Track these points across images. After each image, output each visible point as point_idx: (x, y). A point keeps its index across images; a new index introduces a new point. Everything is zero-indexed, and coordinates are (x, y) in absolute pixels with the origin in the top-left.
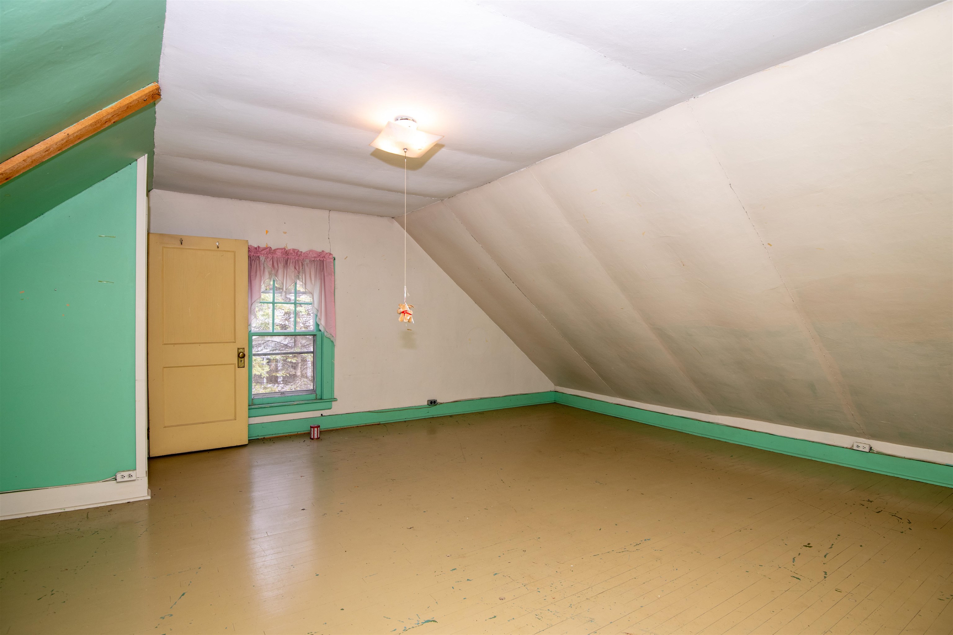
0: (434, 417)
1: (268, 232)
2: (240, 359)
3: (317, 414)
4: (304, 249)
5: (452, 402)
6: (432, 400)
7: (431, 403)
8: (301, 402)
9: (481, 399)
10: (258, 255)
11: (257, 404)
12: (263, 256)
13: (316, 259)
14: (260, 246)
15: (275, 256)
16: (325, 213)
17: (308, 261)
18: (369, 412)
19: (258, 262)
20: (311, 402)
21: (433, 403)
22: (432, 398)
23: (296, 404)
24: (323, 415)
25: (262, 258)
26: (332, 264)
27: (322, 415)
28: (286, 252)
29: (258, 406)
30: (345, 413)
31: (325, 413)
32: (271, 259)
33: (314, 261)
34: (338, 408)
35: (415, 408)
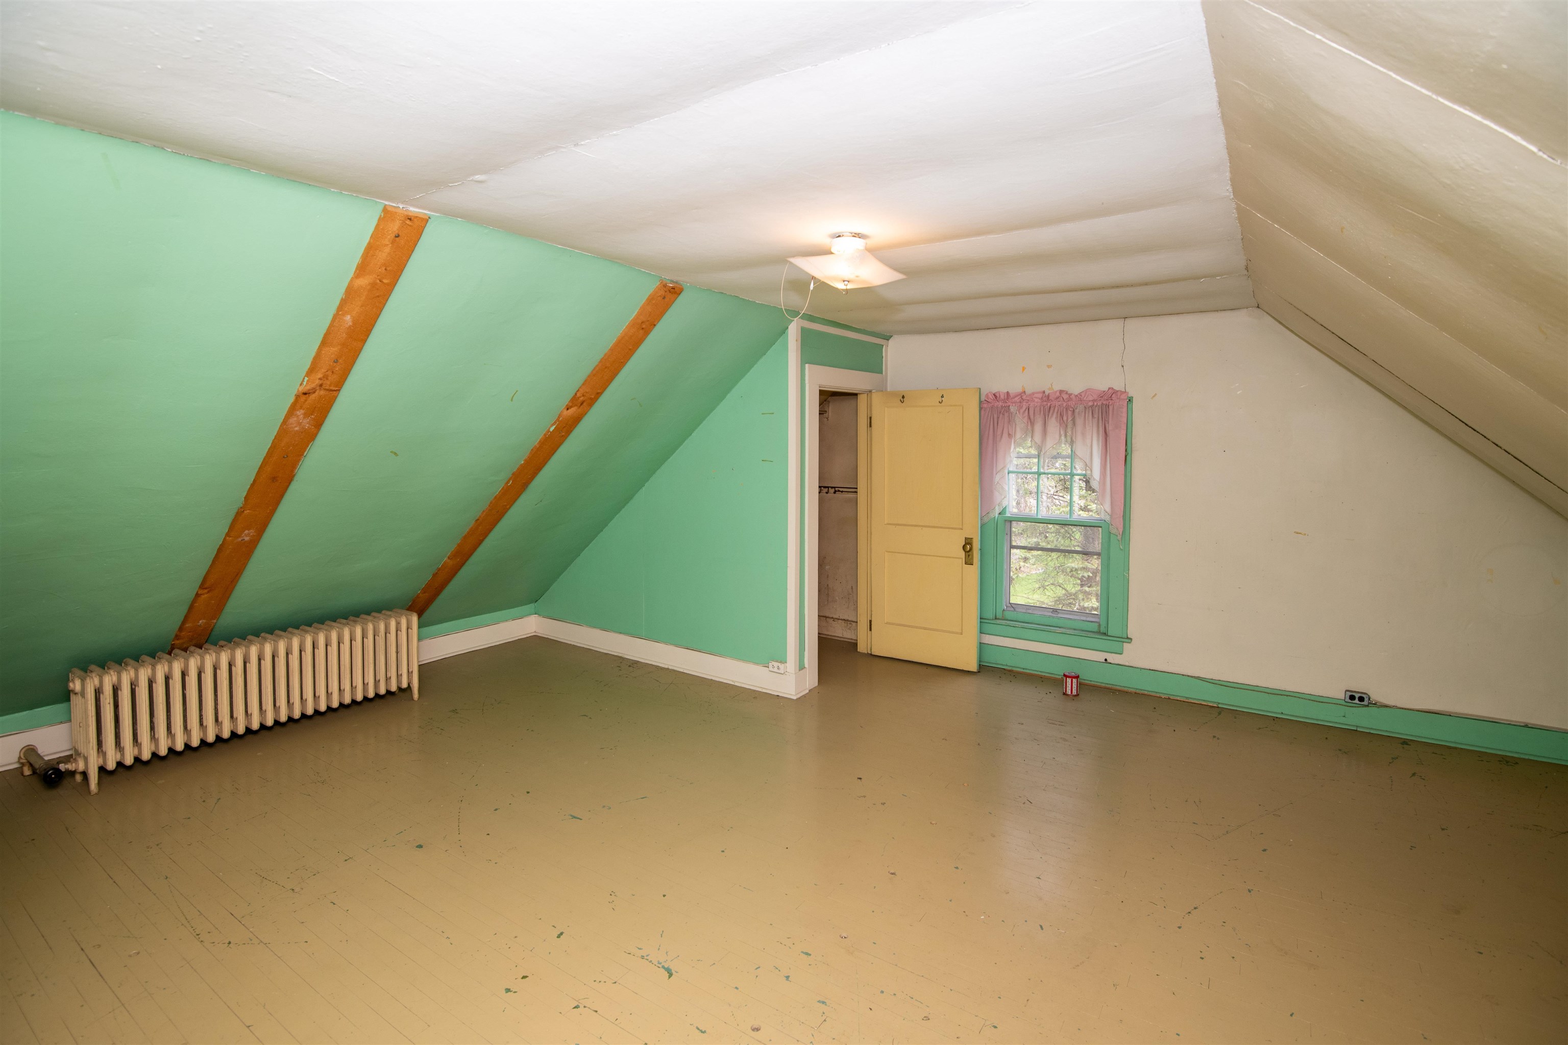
0: (1358, 729)
1: (1025, 368)
2: (967, 554)
3: (1099, 656)
4: (1076, 388)
5: (1421, 711)
6: (1355, 692)
7: (1352, 698)
8: (1068, 631)
9: (1526, 726)
10: (1008, 404)
11: (1009, 619)
12: (1015, 405)
13: (1095, 404)
14: (1010, 392)
15: (1032, 404)
16: (1116, 325)
17: (1080, 408)
18: (1198, 678)
19: (1006, 415)
20: (1085, 635)
21: (1357, 698)
22: (1358, 686)
23: (1060, 632)
24: (1109, 661)
25: (1013, 409)
26: (1125, 410)
27: (1106, 660)
28: (1046, 397)
29: (1006, 622)
30: (1149, 668)
31: (1112, 658)
32: (1025, 410)
33: (1092, 406)
34: (1131, 655)
35: (1308, 697)
